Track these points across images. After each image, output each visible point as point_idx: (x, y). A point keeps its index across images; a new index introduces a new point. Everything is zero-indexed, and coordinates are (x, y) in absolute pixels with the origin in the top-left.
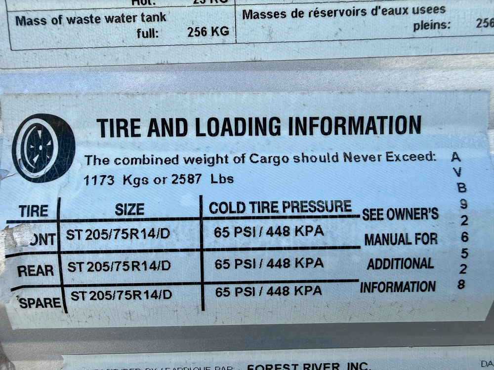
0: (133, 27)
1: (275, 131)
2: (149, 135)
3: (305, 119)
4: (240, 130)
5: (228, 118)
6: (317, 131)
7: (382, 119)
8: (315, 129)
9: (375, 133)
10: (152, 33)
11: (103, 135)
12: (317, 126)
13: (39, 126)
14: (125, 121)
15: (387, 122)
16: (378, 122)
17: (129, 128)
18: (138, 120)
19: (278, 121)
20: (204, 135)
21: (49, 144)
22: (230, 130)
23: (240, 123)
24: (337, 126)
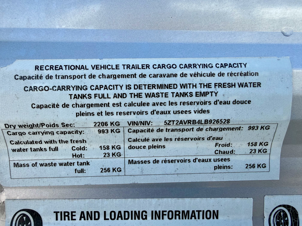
0: (72, 168)
1: (144, 217)
2: (80, 219)
3: (159, 211)
4: (127, 217)
5: (121, 211)
6: (166, 217)
7: (199, 211)
8: (164, 216)
9: (195, 218)
10: (82, 171)
11: (57, 219)
12: (166, 215)
13: (24, 215)
14: (68, 213)
15: (201, 213)
16: (197, 213)
17: (70, 216)
18: (75, 212)
19: (146, 212)
20: (108, 219)
21: (29, 224)
22: (121, 217)
23: (127, 213)
24: (176, 215)
